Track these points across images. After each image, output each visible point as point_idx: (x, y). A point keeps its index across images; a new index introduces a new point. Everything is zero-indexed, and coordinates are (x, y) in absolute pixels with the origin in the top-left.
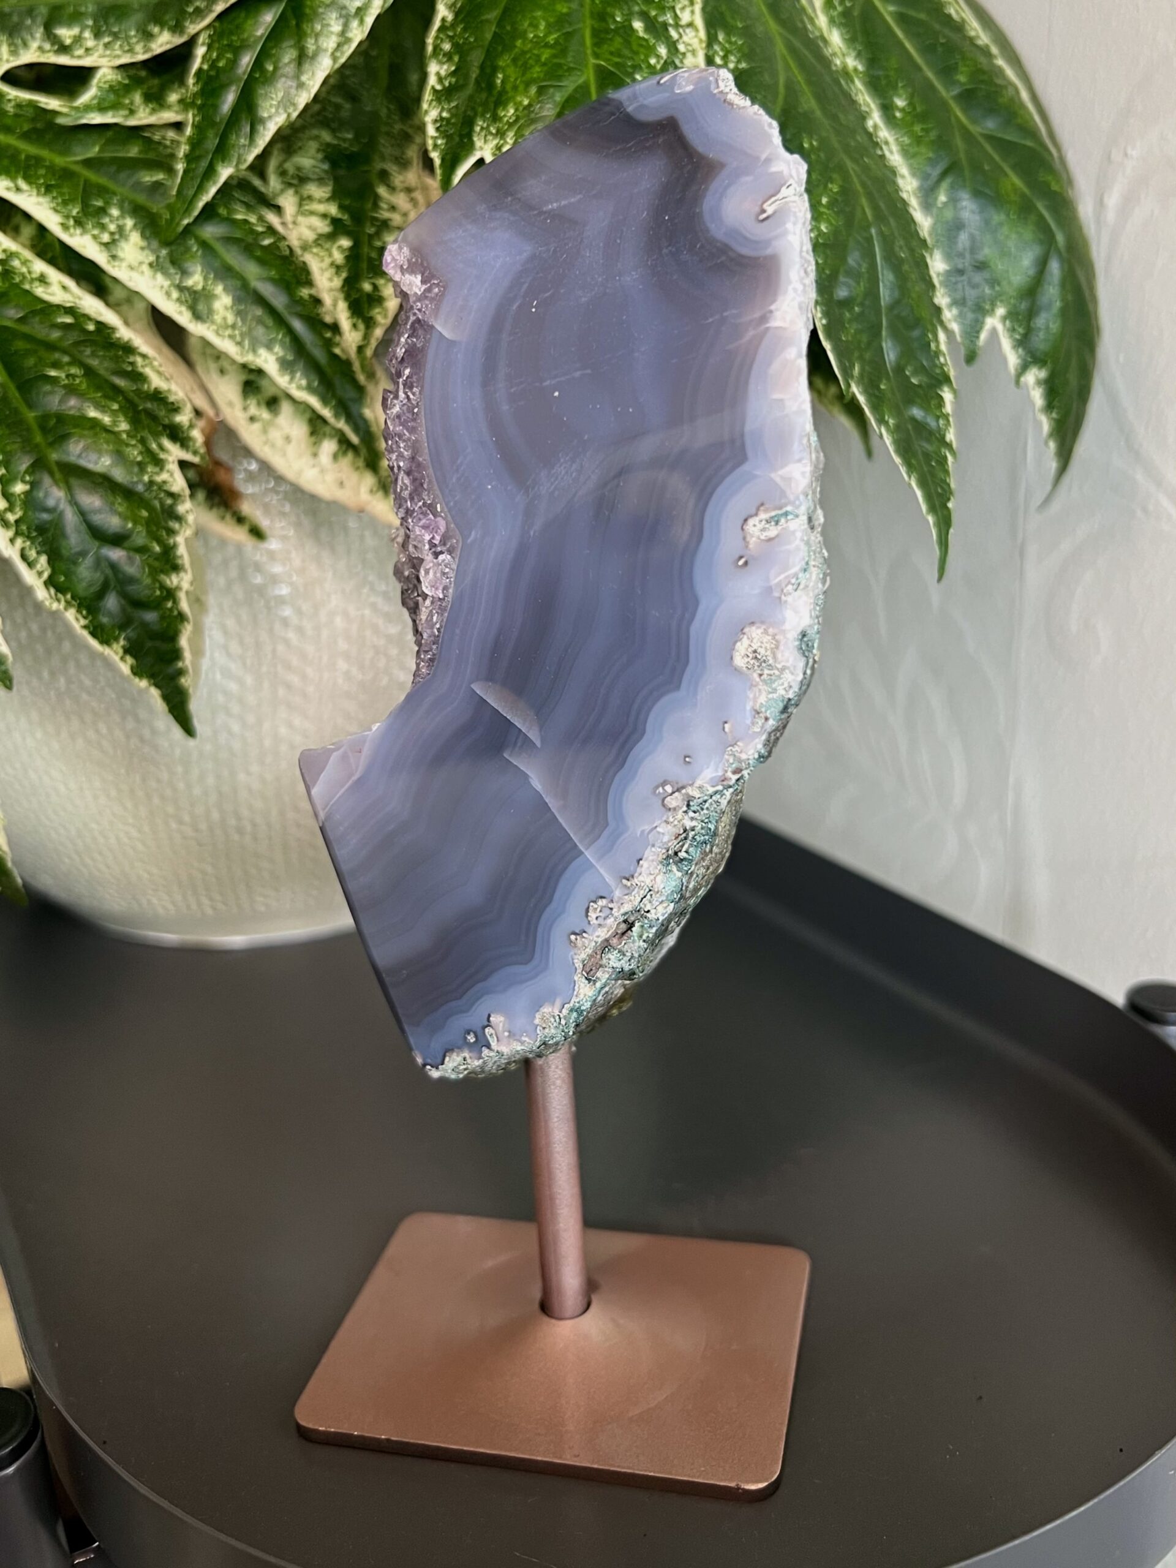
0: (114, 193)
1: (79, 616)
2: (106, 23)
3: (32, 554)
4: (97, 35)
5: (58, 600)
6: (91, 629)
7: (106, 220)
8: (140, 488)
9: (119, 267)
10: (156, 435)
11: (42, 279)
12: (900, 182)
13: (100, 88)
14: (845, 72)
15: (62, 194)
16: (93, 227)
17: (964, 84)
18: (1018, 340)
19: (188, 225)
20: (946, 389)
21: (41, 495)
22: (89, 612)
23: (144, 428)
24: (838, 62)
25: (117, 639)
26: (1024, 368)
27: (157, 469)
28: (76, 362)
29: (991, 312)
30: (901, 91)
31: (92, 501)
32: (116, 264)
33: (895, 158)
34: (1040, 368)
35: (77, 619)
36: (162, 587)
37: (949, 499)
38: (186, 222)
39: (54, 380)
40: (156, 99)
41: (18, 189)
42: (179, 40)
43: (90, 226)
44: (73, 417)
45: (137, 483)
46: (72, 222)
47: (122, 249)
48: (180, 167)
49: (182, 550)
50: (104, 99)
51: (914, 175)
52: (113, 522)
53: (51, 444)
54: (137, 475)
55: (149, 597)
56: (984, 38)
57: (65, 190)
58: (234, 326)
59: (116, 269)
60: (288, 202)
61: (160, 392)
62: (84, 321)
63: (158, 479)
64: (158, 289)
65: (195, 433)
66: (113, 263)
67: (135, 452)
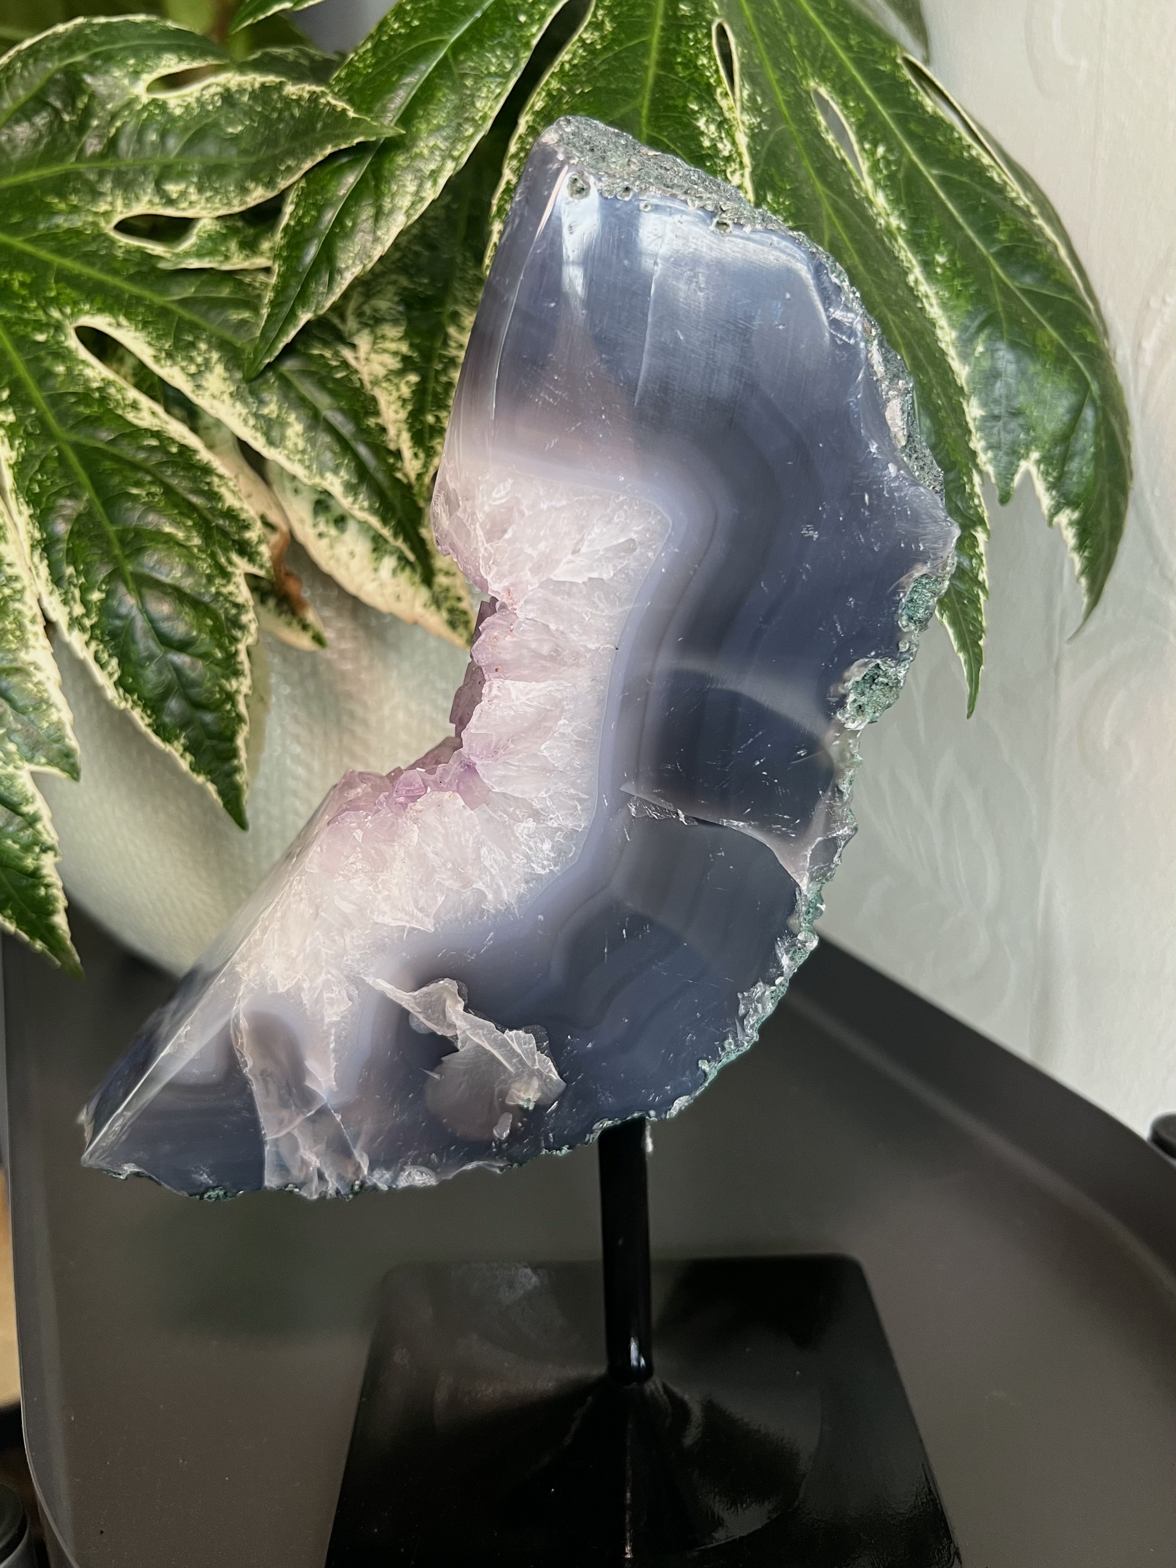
0: (205, 330)
1: (144, 716)
2: (209, 179)
3: (105, 656)
4: (201, 190)
5: (126, 700)
6: (155, 727)
7: (194, 354)
8: (207, 599)
9: (202, 396)
10: (226, 551)
11: (135, 406)
12: (939, 333)
13: (199, 237)
14: (888, 231)
15: (157, 329)
16: (183, 359)
17: (1003, 241)
18: (1051, 483)
19: (270, 362)
20: (979, 529)
21: (115, 603)
22: (153, 712)
23: (214, 543)
24: (882, 222)
25: (177, 738)
26: (1057, 509)
27: (224, 582)
28: (158, 481)
29: (1026, 456)
30: (942, 249)
31: (162, 608)
32: (200, 392)
33: (935, 311)
34: (1073, 511)
35: (142, 718)
36: (222, 690)
37: (980, 638)
38: (267, 361)
39: (136, 498)
40: (250, 246)
41: (119, 325)
42: (270, 194)
43: (179, 359)
44: (150, 532)
45: (205, 593)
46: (163, 355)
47: (207, 380)
48: (265, 311)
49: (242, 657)
50: (203, 247)
51: (953, 326)
52: (179, 629)
53: (128, 557)
54: (205, 587)
55: (209, 699)
56: (1024, 200)
57: (160, 326)
58: (303, 452)
59: (200, 397)
60: (363, 341)
61: (233, 510)
62: (169, 444)
63: (225, 590)
64: (236, 416)
65: (262, 549)
66: (197, 392)
67: (205, 565)
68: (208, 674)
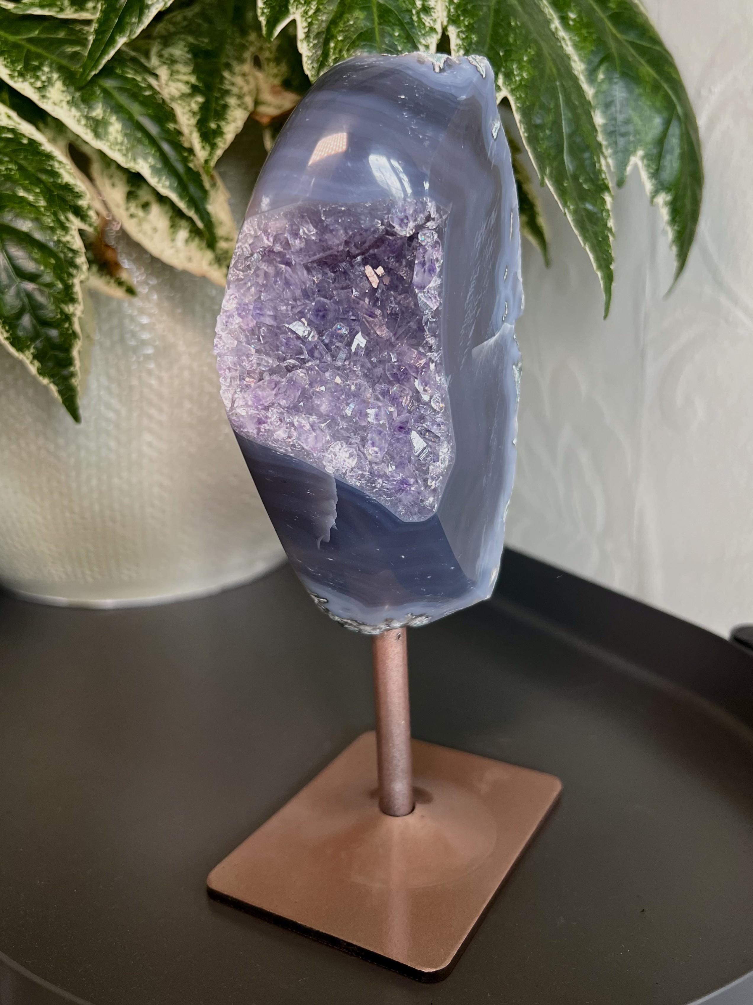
0: (47, 58)
1: (3, 331)
6: (11, 340)
7: (39, 73)
8: (51, 244)
9: (47, 103)
10: (64, 211)
12: (573, 64)
15: (10, 56)
16: (31, 77)
17: (614, 9)
18: (652, 173)
19: (95, 75)
20: (606, 194)
22: (10, 328)
23: (56, 206)
25: (28, 347)
26: (656, 192)
27: (63, 233)
28: (11, 161)
29: (634, 152)
30: (573, 8)
31: (18, 253)
32: (45, 100)
33: (569, 49)
34: (667, 193)
35: (2, 333)
36: (62, 312)
37: (611, 263)
38: (93, 73)
40: (79, 4)
43: (28, 77)
44: (7, 195)
45: (49, 240)
46: (16, 74)
47: (49, 92)
48: (91, 38)
49: (77, 289)
50: (44, 1)
51: (581, 60)
52: (30, 266)
54: (49, 235)
55: (52, 318)
57: (14, 54)
58: (122, 144)
59: (45, 104)
60: (163, 73)
61: (69, 185)
62: (21, 138)
63: (64, 239)
64: (72, 117)
65: (92, 213)
66: (42, 100)
67: (49, 220)
68: (52, 299)
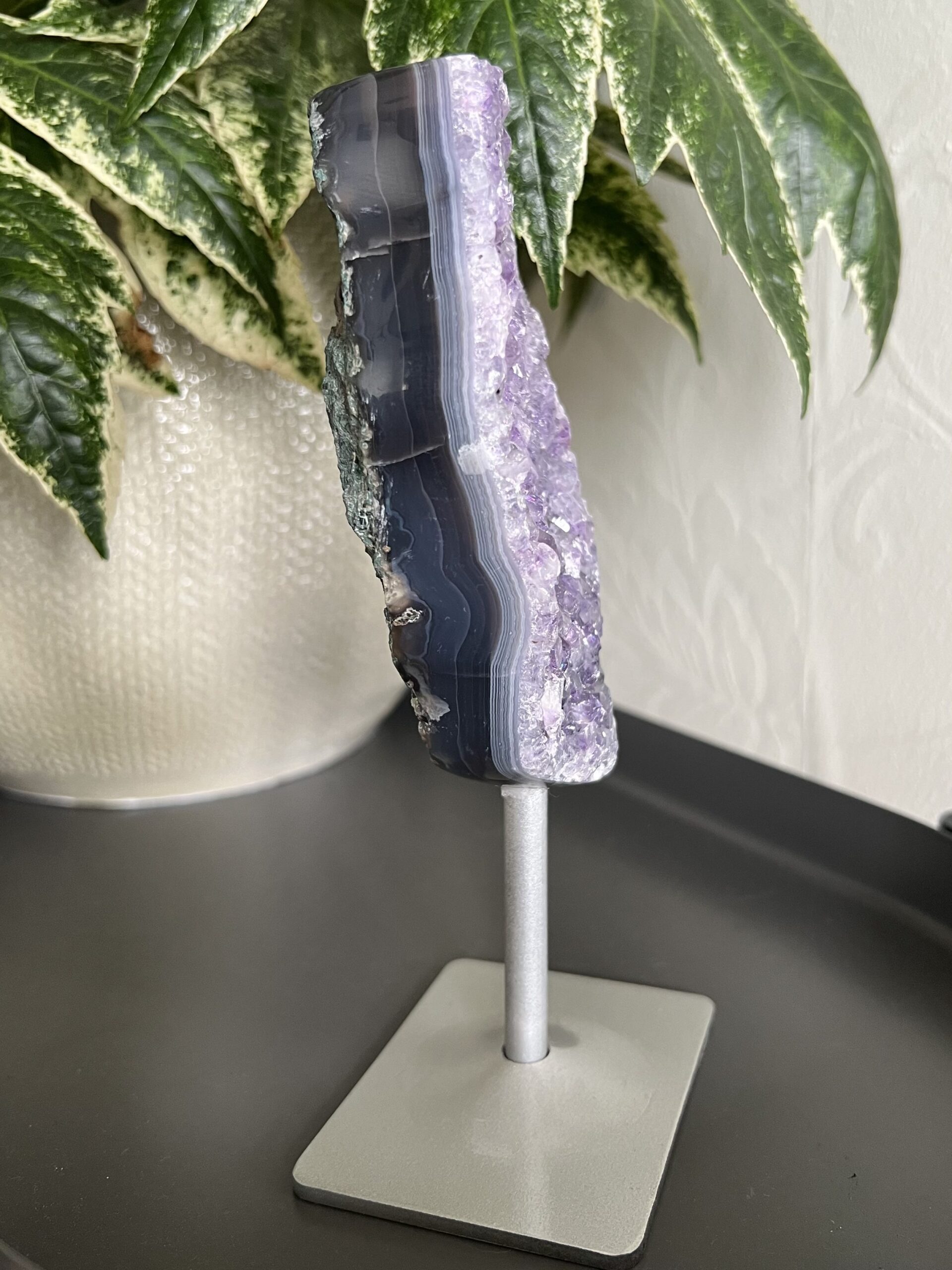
0: (65, 89)
1: (8, 438)
6: (19, 450)
7: (56, 108)
8: (72, 326)
9: (66, 145)
10: (90, 284)
12: (746, 106)
13: (55, 10)
14: (699, 19)
15: (16, 85)
16: (44, 112)
17: (789, 40)
18: (843, 239)
20: (796, 265)
22: (18, 433)
23: (79, 277)
24: (692, 12)
25: (41, 460)
26: (848, 264)
27: (88, 312)
28: (22, 219)
29: (822, 215)
30: (742, 38)
32: (63, 142)
33: (741, 87)
34: (861, 264)
35: (6, 441)
36: (87, 414)
37: (807, 349)
40: (104, 23)
43: (41, 112)
44: (15, 262)
45: (70, 321)
46: (25, 107)
47: (69, 131)
49: (106, 384)
50: (59, 17)
51: (756, 101)
52: (45, 356)
54: (70, 315)
55: (73, 422)
57: (21, 83)
58: (164, 199)
59: (63, 146)
60: (216, 110)
61: (95, 251)
62: (31, 190)
63: (89, 320)
64: (99, 164)
65: (124, 287)
66: (59, 142)
67: (70, 295)
68: (73, 397)
